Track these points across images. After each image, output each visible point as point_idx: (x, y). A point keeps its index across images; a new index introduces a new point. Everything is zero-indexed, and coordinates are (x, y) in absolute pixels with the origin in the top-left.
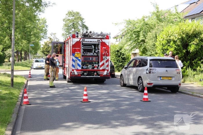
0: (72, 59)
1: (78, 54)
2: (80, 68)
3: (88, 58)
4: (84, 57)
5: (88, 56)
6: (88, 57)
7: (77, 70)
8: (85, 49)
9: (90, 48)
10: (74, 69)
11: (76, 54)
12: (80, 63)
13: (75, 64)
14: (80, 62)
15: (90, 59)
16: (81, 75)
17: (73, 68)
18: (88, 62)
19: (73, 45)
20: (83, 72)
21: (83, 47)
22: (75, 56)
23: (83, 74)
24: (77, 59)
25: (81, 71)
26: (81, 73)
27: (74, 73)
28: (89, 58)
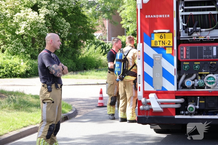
0: (144, 54)
1: (162, 35)
2: (171, 87)
3: (204, 49)
4: (189, 46)
5: (202, 42)
6: (204, 47)
7: (162, 93)
8: (191, 15)
9: (208, 13)
10: (151, 89)
11: (156, 38)
12: (172, 69)
13: (154, 73)
14: (173, 64)
15: (211, 52)
16: (178, 111)
17: (148, 88)
18: (206, 62)
19: (144, 5)
20: (181, 100)
21: (186, 10)
22: (153, 45)
23: (183, 108)
24: (160, 56)
25: (176, 97)
26: (176, 103)
27: (149, 104)
28: (208, 49)
